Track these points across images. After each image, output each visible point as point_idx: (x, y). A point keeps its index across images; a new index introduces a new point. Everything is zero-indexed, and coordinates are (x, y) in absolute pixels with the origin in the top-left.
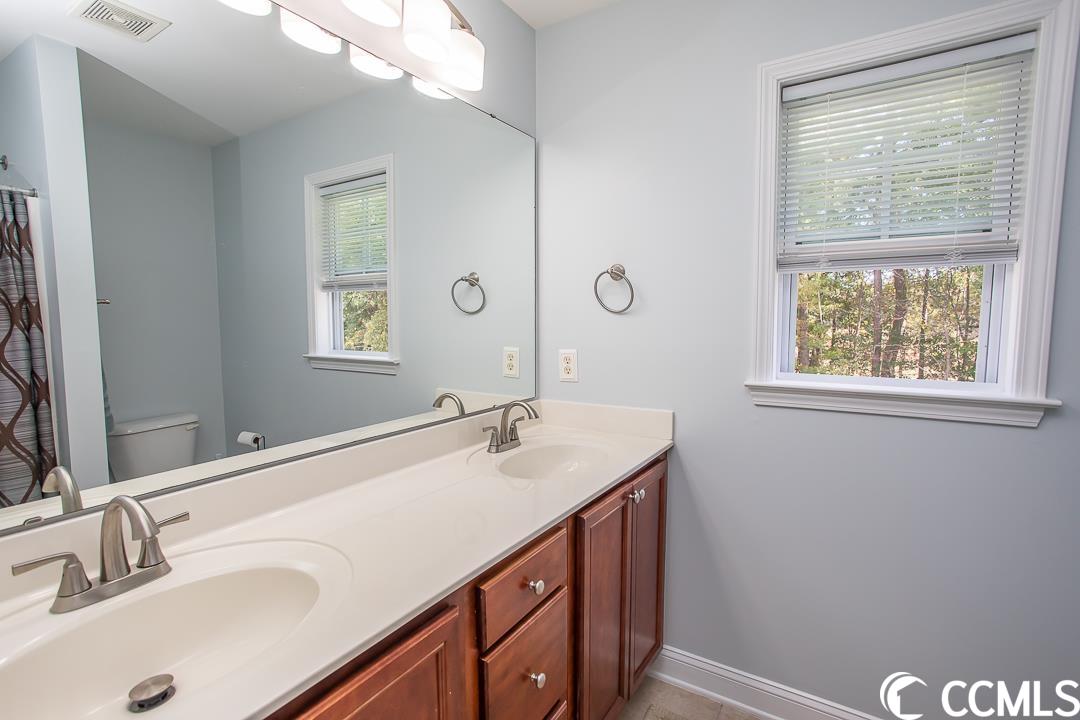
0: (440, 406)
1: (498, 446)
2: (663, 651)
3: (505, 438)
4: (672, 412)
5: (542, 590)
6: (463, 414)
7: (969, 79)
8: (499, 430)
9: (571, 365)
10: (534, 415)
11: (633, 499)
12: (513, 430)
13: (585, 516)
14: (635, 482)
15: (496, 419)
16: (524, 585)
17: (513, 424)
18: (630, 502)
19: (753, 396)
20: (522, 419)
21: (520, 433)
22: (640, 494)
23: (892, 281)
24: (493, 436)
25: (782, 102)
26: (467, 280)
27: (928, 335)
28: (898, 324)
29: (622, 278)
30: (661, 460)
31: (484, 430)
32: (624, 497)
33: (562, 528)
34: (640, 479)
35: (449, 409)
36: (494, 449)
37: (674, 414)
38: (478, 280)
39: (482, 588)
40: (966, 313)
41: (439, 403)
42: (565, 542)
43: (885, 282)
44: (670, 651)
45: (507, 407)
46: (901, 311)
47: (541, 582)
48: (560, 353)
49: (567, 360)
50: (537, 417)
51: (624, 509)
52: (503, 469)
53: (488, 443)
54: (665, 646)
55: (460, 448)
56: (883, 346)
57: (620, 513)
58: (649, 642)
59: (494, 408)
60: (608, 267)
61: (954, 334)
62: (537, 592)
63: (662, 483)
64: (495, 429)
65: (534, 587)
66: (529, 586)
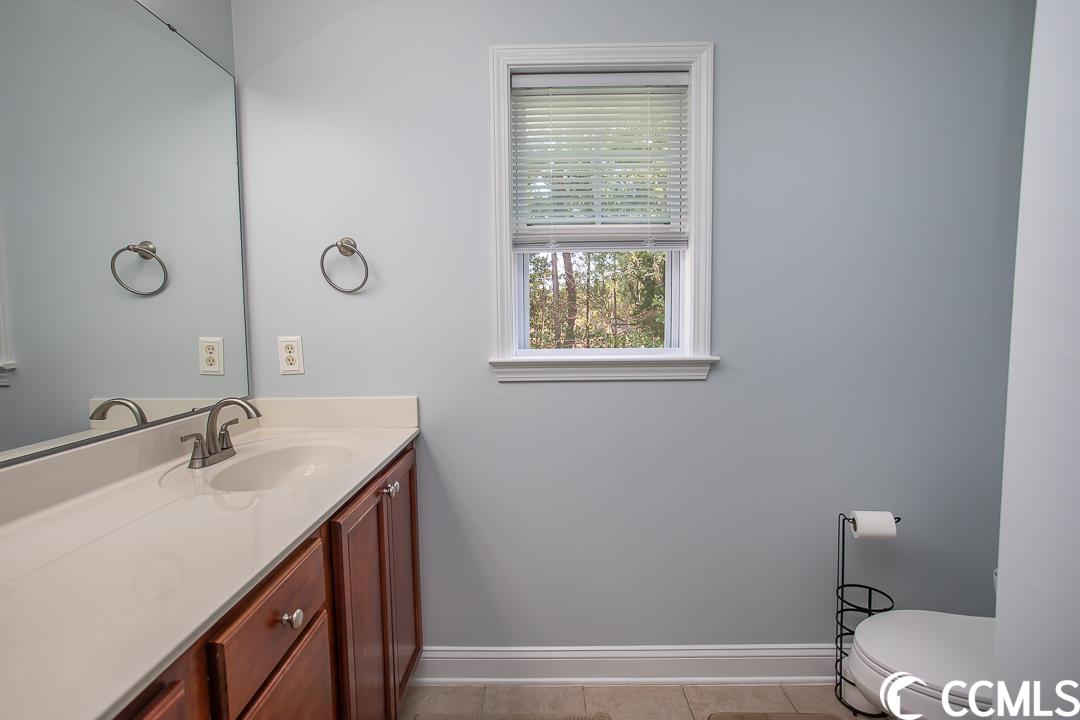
0: (103, 417)
1: (204, 458)
2: (424, 654)
3: (213, 447)
4: (416, 397)
5: (300, 622)
6: (143, 422)
7: (651, 99)
8: (205, 438)
9: (294, 355)
10: (253, 414)
11: (389, 493)
12: (225, 436)
13: (341, 520)
14: (388, 475)
15: (200, 424)
16: (274, 622)
17: (224, 429)
18: (385, 497)
19: (498, 373)
20: (235, 421)
21: (234, 440)
22: (395, 488)
23: (564, 287)
24: (196, 447)
25: (512, 88)
26: (136, 250)
27: (592, 331)
28: (571, 322)
29: (353, 252)
30: (408, 450)
31: (183, 439)
32: (378, 493)
33: (315, 539)
34: (391, 471)
35: (119, 418)
36: (198, 463)
37: (418, 399)
38: (154, 251)
39: (219, 641)
40: (615, 313)
41: (101, 413)
42: (321, 555)
43: (560, 288)
44: (431, 651)
45: (214, 410)
46: (573, 312)
47: (298, 611)
48: (279, 342)
49: (289, 348)
50: (258, 415)
51: (379, 507)
52: (217, 484)
53: (188, 457)
54: (425, 648)
55: (141, 469)
56: (562, 342)
57: (375, 511)
58: (410, 648)
59: (194, 412)
60: (337, 239)
61: (609, 331)
62: (295, 626)
63: (412, 474)
64: (199, 436)
65: (290, 622)
66: (281, 621)
